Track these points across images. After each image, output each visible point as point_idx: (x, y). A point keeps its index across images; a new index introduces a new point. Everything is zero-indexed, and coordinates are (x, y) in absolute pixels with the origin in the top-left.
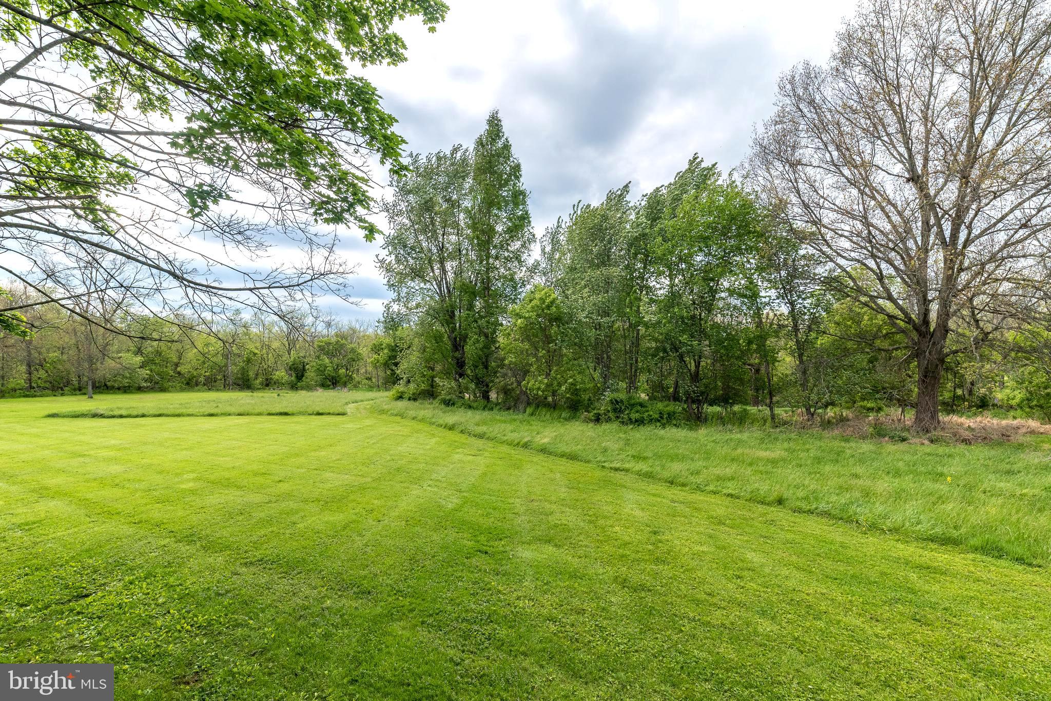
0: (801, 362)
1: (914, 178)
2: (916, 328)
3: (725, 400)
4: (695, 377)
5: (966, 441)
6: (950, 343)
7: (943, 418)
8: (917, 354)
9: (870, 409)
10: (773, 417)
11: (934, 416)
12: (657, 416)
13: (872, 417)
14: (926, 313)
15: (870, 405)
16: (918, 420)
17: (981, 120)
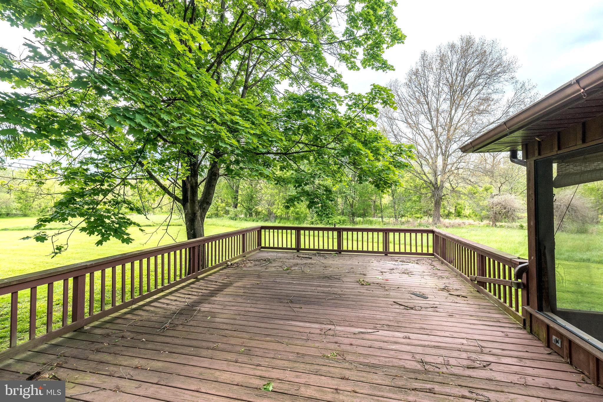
0: (393, 199)
1: (433, 130)
2: (433, 186)
3: (363, 215)
4: (352, 206)
5: (447, 227)
6: (444, 192)
7: (441, 219)
8: (433, 196)
9: (418, 218)
10: (383, 221)
11: (438, 219)
12: (338, 222)
13: (419, 220)
14: (436, 179)
15: (418, 215)
16: (434, 220)
17: (453, 111)
